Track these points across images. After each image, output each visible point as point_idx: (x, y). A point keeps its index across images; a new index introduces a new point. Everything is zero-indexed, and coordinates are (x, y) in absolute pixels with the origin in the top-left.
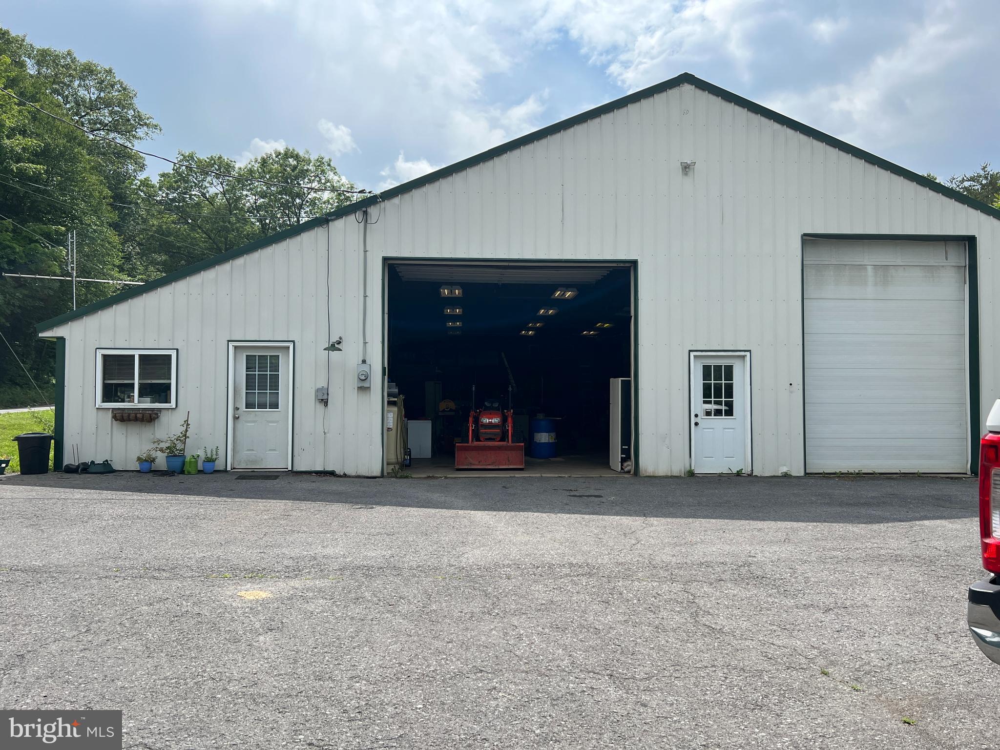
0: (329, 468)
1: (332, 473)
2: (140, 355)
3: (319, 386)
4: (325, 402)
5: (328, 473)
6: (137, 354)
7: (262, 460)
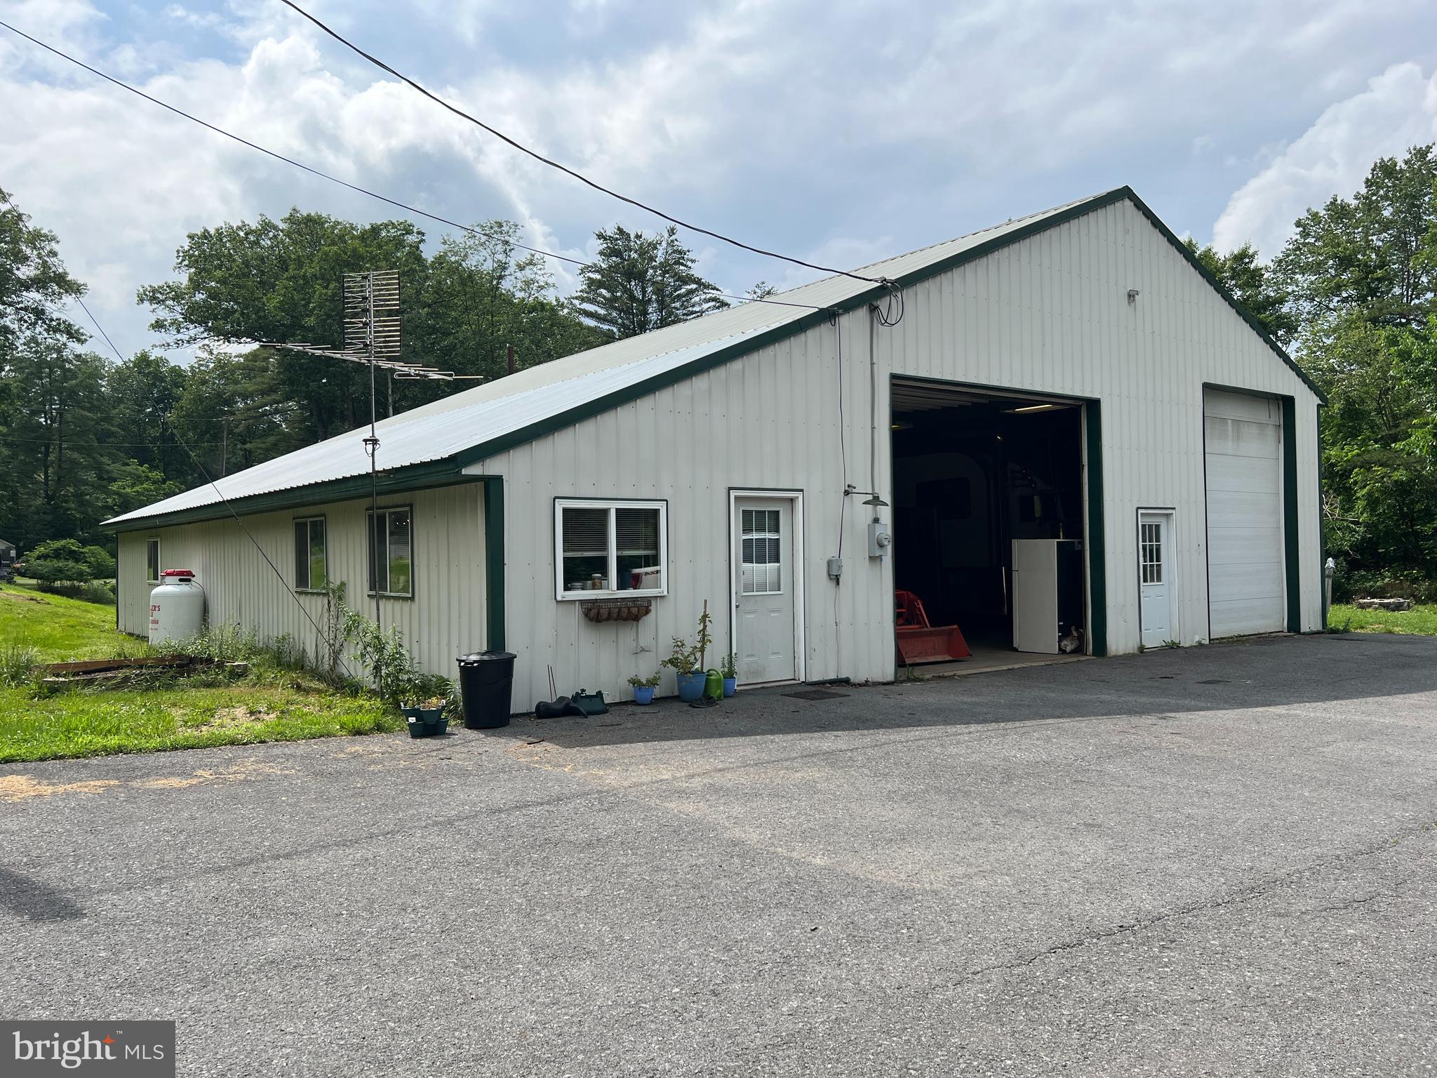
0: (843, 675)
1: (846, 682)
2: (617, 510)
3: (829, 556)
4: (836, 580)
5: (843, 682)
6: (613, 506)
7: (764, 669)
